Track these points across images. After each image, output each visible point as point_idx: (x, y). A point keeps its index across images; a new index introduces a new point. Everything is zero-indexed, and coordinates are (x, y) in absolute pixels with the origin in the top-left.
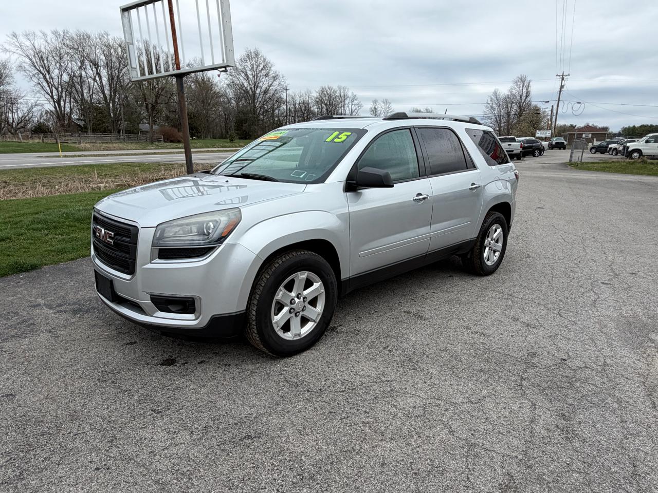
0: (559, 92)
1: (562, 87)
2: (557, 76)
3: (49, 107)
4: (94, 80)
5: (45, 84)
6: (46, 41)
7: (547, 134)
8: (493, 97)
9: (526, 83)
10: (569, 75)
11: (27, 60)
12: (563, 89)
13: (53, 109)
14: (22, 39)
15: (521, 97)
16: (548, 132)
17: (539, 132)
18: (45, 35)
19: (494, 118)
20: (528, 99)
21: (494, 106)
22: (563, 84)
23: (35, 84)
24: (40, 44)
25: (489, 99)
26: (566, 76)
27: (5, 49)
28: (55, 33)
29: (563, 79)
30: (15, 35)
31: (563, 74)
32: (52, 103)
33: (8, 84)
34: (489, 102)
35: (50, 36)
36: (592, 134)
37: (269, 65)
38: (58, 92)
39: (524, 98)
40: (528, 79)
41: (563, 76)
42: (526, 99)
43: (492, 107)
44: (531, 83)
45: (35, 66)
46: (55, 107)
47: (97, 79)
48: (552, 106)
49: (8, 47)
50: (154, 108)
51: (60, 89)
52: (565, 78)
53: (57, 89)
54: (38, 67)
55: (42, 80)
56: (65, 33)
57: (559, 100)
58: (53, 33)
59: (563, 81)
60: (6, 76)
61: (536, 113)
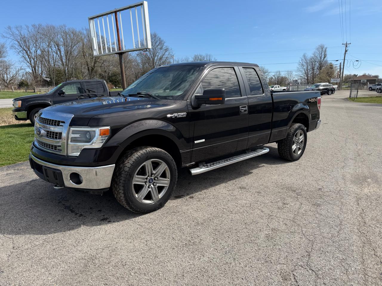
0: (344, 54)
1: (346, 51)
2: (343, 44)
3: (29, 70)
4: (57, 53)
5: (27, 56)
6: (28, 31)
7: (338, 81)
8: (303, 59)
9: (324, 49)
10: (350, 44)
11: (17, 43)
12: (347, 53)
13: (31, 71)
14: (14, 30)
15: (321, 58)
16: (338, 80)
17: (333, 80)
18: (27, 27)
19: (304, 71)
20: (325, 59)
21: (304, 64)
22: (347, 50)
23: (21, 56)
24: (25, 32)
25: (300, 59)
26: (349, 44)
27: (4, 36)
28: (34, 26)
29: (346, 46)
30: (10, 27)
31: (347, 43)
32: (31, 68)
33: (5, 57)
34: (301, 61)
35: (31, 28)
36: (367, 80)
37: (163, 42)
38: (34, 61)
39: (322, 58)
40: (325, 47)
41: (346, 44)
42: (324, 59)
43: (302, 65)
44: (327, 49)
45: (21, 46)
46: (32, 71)
47: (58, 53)
48: (340, 63)
49: (5, 35)
50: (93, 69)
51: (35, 59)
52: (348, 45)
53: (34, 59)
54: (23, 47)
55: (25, 54)
56: (40, 25)
57: (344, 59)
58: (32, 26)
59: (347, 48)
60: (4, 53)
61: (330, 68)
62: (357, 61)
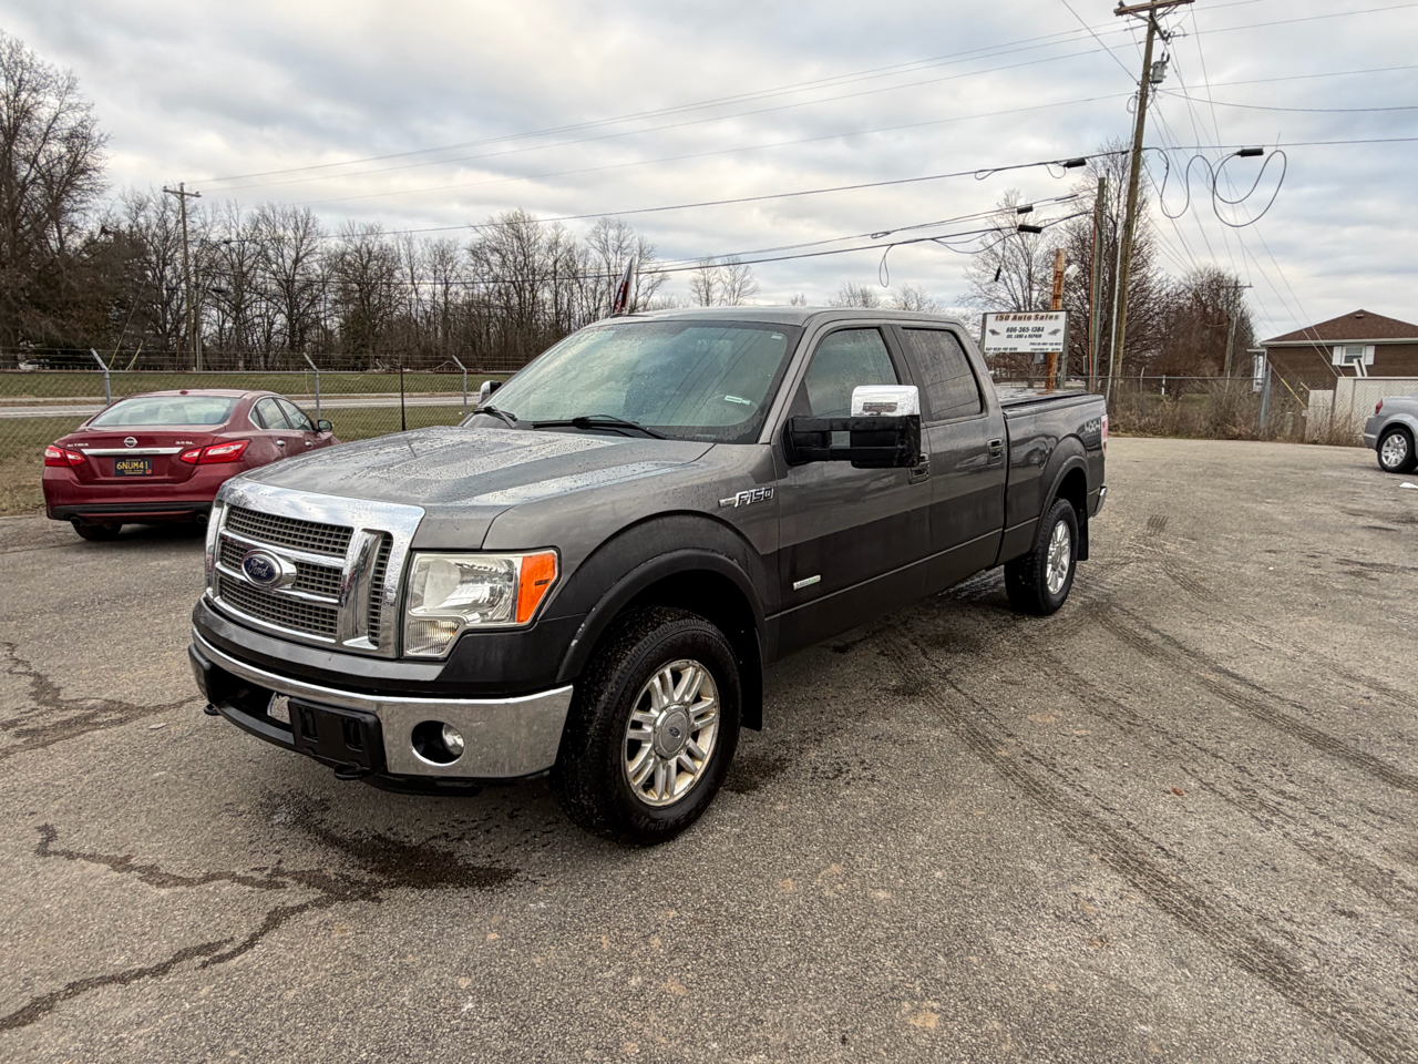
0: (1134, 106)
1: (1152, 74)
2: (1120, 12)
7: (1046, 337)
12: (1158, 86)
16: (1049, 325)
17: (1002, 326)
22: (1155, 58)
29: (1154, 27)
36: (1378, 347)
41: (1152, 7)
48: (1102, 180)
57: (1138, 149)
59: (1158, 44)
61: (1023, 228)
62: (1244, 153)
